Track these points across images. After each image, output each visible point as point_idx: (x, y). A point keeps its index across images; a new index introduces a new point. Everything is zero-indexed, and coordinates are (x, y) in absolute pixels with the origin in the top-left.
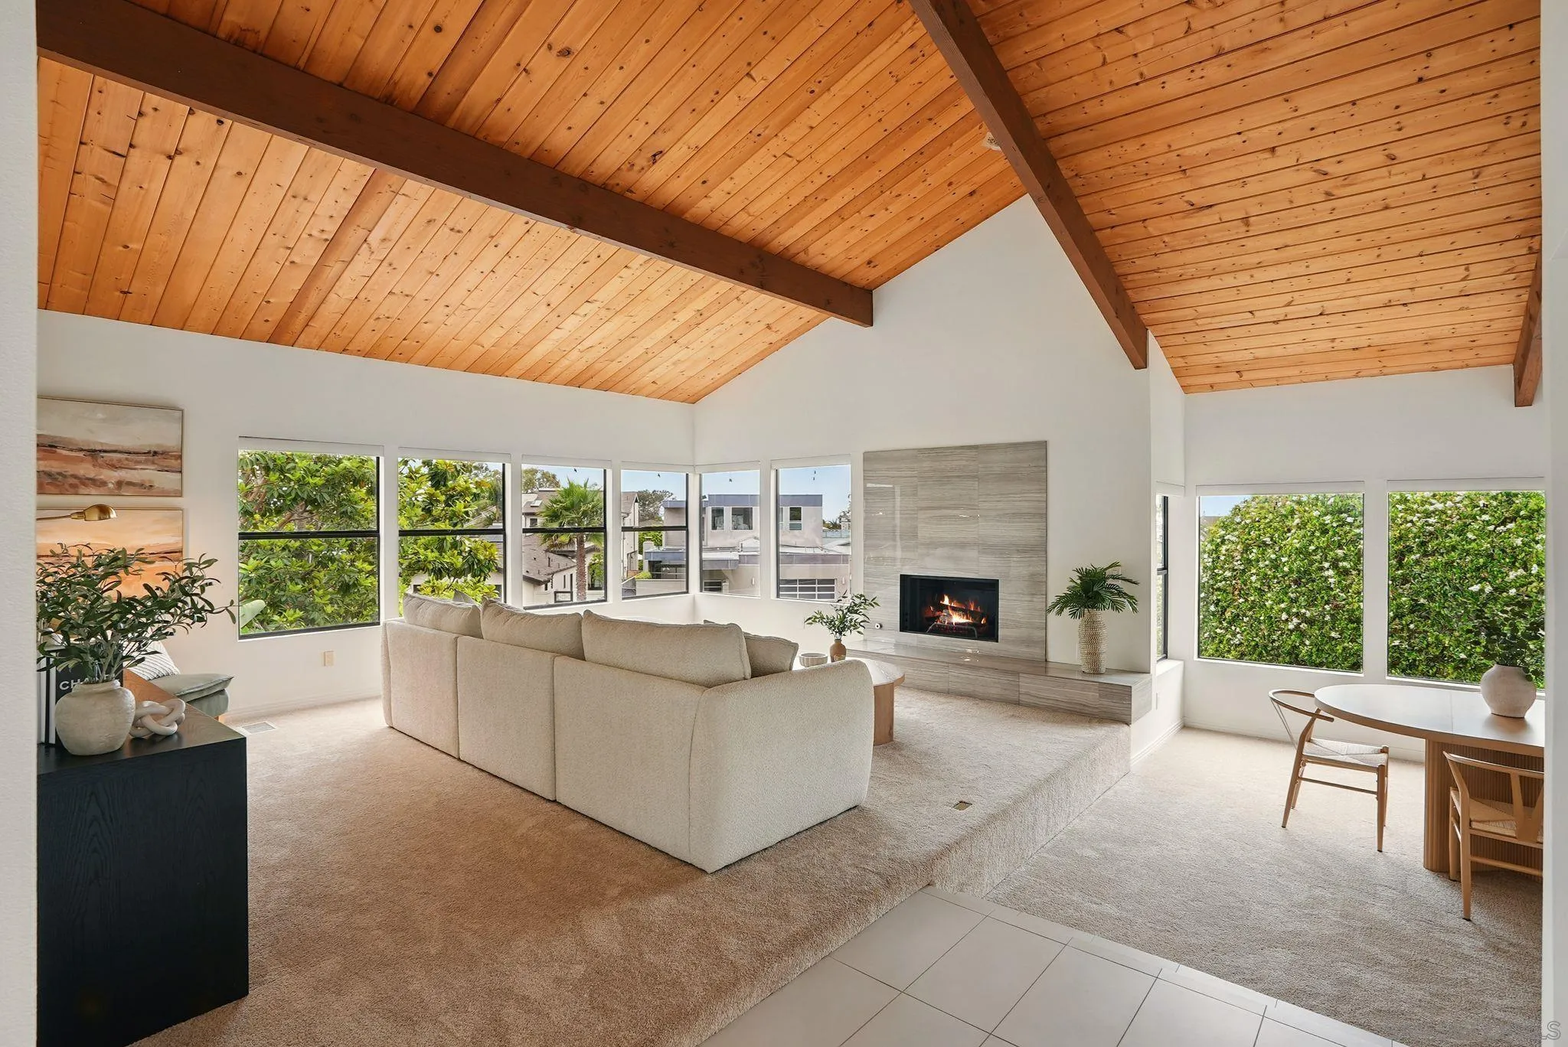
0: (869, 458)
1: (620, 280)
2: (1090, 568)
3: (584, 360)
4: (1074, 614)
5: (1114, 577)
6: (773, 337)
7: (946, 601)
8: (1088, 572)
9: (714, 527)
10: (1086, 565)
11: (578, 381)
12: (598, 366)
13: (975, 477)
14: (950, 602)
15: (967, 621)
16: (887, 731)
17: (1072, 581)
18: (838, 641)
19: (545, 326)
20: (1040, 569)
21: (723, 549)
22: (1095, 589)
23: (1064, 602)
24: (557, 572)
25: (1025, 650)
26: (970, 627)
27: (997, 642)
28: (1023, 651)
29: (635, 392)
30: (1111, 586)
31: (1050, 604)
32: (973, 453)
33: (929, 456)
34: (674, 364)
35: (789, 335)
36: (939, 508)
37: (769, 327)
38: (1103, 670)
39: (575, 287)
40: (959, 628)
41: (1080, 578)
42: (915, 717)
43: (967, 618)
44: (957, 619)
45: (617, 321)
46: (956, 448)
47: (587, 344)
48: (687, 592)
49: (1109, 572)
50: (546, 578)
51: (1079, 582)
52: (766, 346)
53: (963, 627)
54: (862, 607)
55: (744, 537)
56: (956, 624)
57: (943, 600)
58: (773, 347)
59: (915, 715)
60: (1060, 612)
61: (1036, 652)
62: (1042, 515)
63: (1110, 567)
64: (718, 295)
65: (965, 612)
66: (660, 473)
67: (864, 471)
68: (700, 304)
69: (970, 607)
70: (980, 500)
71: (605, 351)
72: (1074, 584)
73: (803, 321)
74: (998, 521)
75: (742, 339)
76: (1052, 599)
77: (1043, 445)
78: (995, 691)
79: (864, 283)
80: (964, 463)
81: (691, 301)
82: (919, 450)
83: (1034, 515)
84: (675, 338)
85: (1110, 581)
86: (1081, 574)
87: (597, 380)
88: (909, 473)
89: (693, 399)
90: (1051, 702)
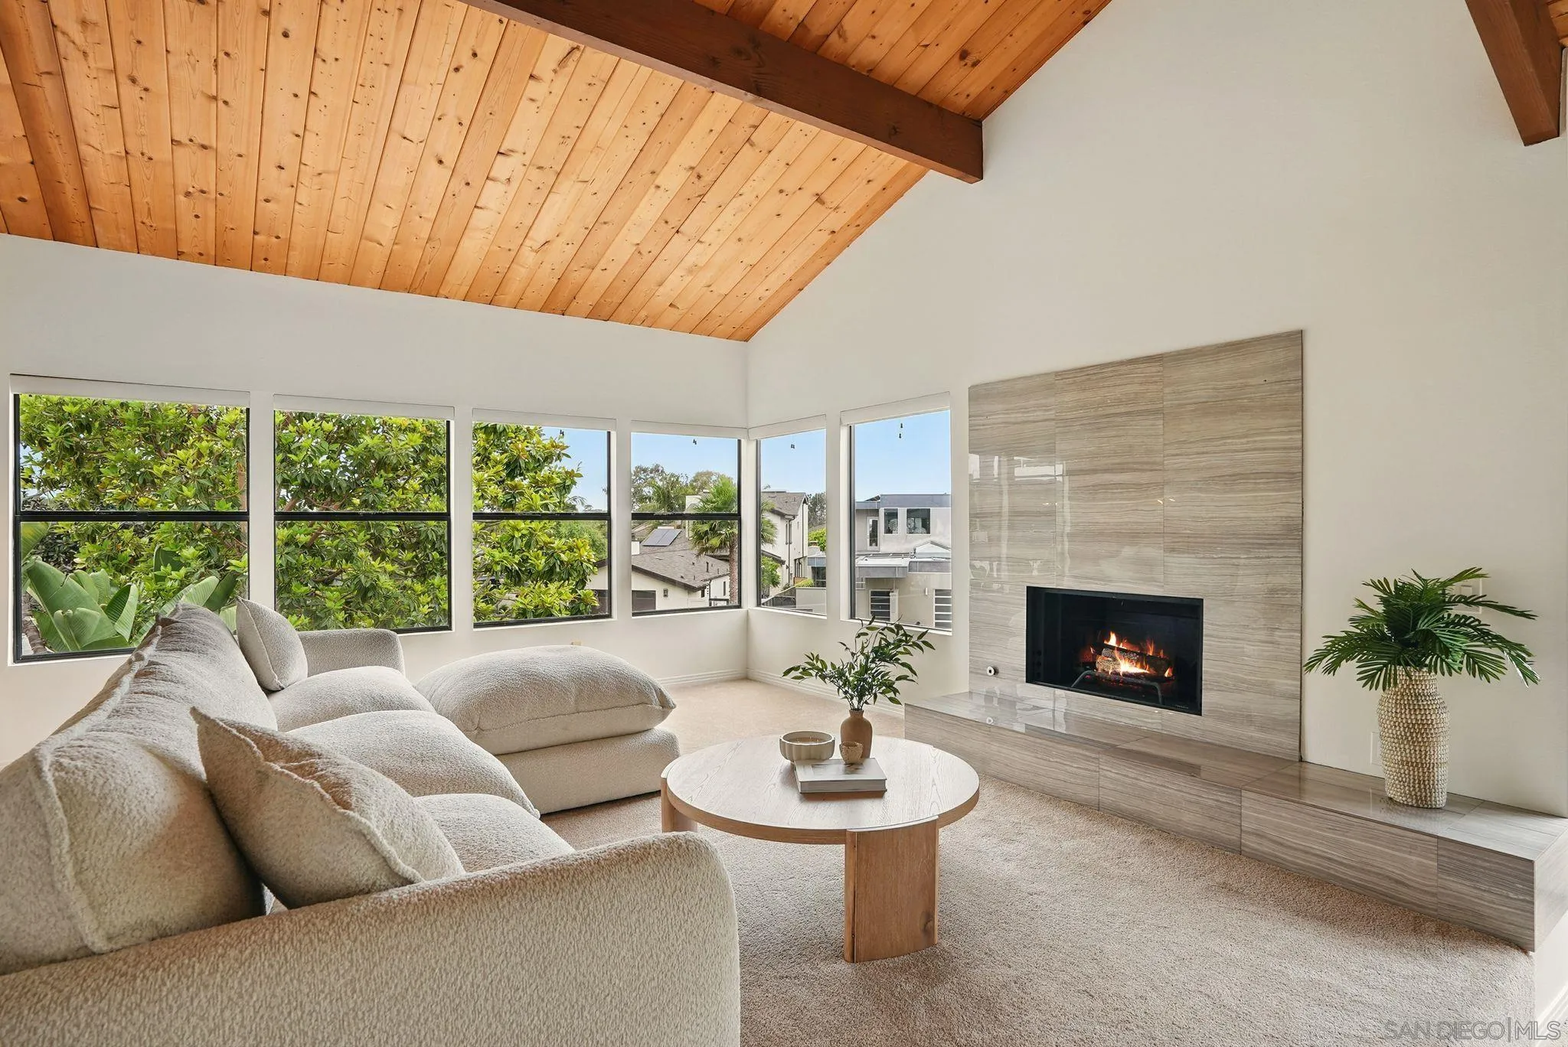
0: (978, 394)
1: (534, 105)
2: (1408, 578)
3: (547, 267)
4: (1369, 679)
5: (1469, 601)
6: (836, 221)
7: (1113, 641)
8: (1402, 590)
9: (889, 531)
10: (1399, 572)
11: (557, 302)
12: (576, 277)
13: (1156, 412)
14: (1118, 642)
15: (1142, 671)
16: (919, 924)
17: (1362, 605)
18: (857, 712)
19: (455, 204)
20: (1285, 579)
21: (896, 555)
22: (1422, 625)
23: (1342, 649)
24: (716, 578)
25: (1257, 735)
26: (1148, 683)
27: (1201, 715)
28: (1252, 737)
29: (651, 321)
30: (1462, 621)
31: (1309, 653)
32: (1153, 369)
33: (1075, 382)
34: (690, 271)
35: (858, 216)
36: (1094, 471)
37: (819, 199)
38: (1441, 800)
39: (466, 123)
40: (1128, 683)
41: (1384, 601)
42: (1010, 869)
43: (1142, 667)
44: (1127, 667)
45: (568, 189)
46: (1122, 363)
47: (540, 234)
48: (739, 606)
49: (1454, 590)
50: (701, 584)
51: (1380, 609)
52: (825, 237)
53: (1136, 681)
54: (901, 649)
55: (920, 542)
56: (1125, 675)
57: (1108, 640)
58: (838, 242)
59: (1012, 865)
60: (1332, 668)
61: (1283, 742)
62: (1295, 477)
63: (1460, 577)
64: (714, 135)
65: (1142, 658)
66: (696, 438)
67: (970, 417)
68: (688, 153)
69: (1148, 650)
70: (1166, 452)
71: (570, 251)
72: (1365, 613)
73: (876, 187)
74: (1200, 490)
75: (784, 224)
76: (1315, 643)
77: (1295, 339)
78: (1190, 819)
79: (962, 102)
80: (1136, 388)
81: (673, 147)
82: (1057, 374)
83: (1277, 475)
84: (674, 222)
85: (1459, 610)
86: (1384, 591)
87: (586, 301)
88: (1040, 415)
89: (745, 334)
90: (1314, 859)
